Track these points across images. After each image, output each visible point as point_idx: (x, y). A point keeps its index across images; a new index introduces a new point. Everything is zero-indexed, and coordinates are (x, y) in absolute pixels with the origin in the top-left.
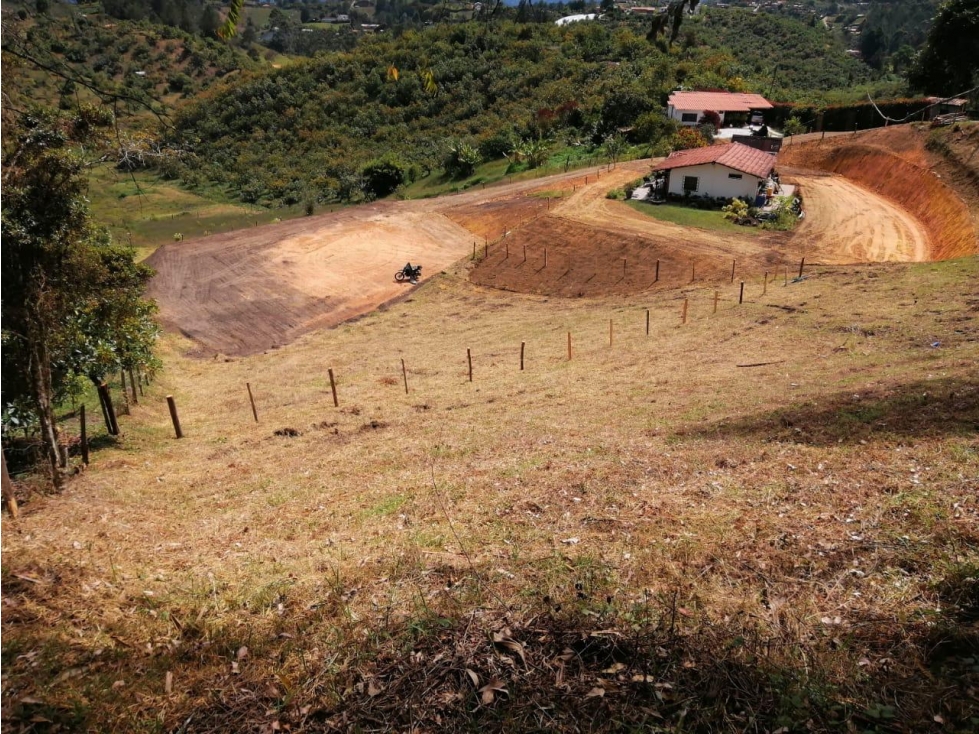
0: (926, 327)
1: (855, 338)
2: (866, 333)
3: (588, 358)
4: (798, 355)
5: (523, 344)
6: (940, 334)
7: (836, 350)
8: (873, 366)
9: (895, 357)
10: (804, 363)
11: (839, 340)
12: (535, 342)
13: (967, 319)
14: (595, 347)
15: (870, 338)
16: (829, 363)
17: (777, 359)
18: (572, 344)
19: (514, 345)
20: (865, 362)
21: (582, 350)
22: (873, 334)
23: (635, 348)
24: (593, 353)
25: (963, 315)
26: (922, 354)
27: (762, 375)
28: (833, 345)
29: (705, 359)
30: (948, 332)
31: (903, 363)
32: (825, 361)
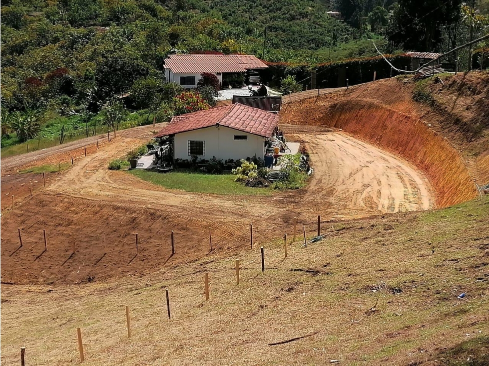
0: (448, 278)
1: (384, 297)
2: (395, 290)
3: (105, 354)
4: (331, 323)
5: (23, 350)
6: (463, 283)
7: (368, 313)
8: (408, 327)
9: (428, 315)
10: (339, 333)
11: (368, 302)
12: (40, 343)
13: (484, 264)
14: (110, 342)
15: (398, 295)
16: (364, 329)
17: (311, 331)
18: (84, 341)
19: (14, 351)
20: (399, 324)
21: (97, 348)
22: (400, 291)
23: (157, 337)
24: (109, 349)
25: (479, 262)
26: (452, 309)
27: (297, 352)
28: (364, 308)
29: (233, 341)
30: (469, 281)
31: (436, 321)
32: (358, 328)
